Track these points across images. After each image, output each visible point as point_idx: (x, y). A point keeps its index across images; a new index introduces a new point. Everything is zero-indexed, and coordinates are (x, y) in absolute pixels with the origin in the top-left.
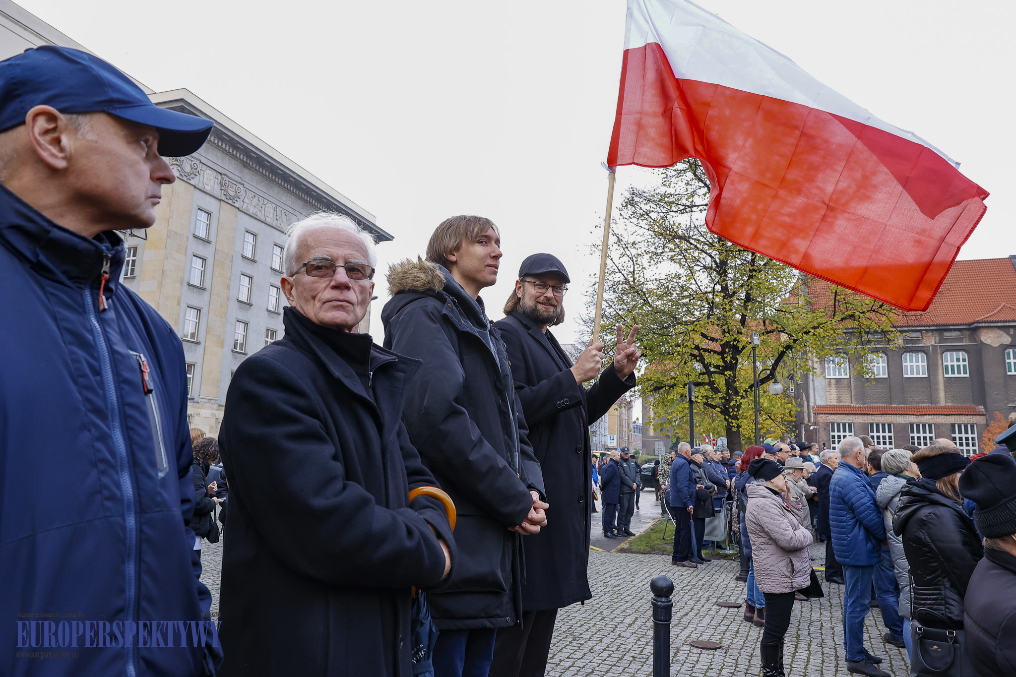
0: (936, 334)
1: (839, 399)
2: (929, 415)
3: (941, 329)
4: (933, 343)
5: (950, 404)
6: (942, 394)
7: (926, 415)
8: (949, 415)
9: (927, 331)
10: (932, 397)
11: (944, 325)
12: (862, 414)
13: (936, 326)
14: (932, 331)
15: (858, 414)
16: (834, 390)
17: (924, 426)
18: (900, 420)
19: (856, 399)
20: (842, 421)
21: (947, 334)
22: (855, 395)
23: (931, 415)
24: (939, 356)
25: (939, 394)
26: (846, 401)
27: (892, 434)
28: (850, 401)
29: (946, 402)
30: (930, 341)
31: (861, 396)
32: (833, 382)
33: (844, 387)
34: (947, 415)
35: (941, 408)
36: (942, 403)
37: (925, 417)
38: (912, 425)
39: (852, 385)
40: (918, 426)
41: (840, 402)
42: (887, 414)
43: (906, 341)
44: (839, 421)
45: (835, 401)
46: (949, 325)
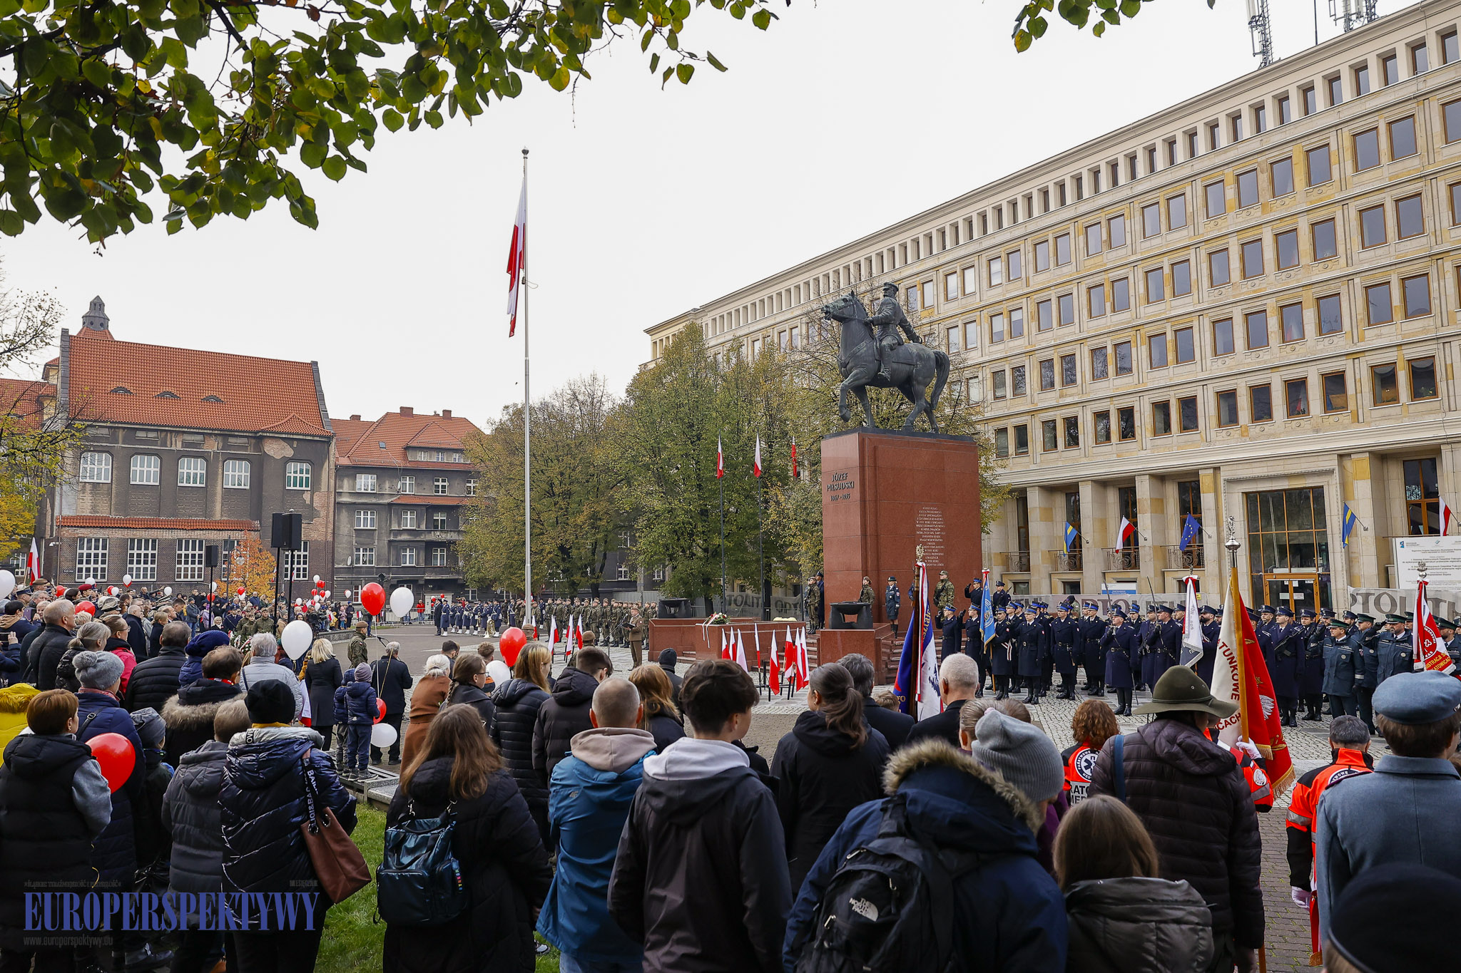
0: (220, 439)
1: (94, 509)
2: (200, 530)
3: (225, 435)
4: (215, 449)
5: (225, 518)
6: (218, 507)
7: (197, 529)
8: (223, 530)
9: (210, 434)
10: (207, 510)
11: (229, 430)
12: (122, 528)
13: (220, 430)
14: (216, 435)
15: (116, 527)
16: (88, 497)
17: (194, 542)
18: (167, 535)
19: (116, 510)
20: (95, 536)
21: (232, 440)
22: (116, 504)
23: (203, 530)
24: (220, 464)
25: (215, 506)
26: (104, 511)
27: (156, 552)
28: (108, 511)
29: (222, 516)
30: (212, 446)
31: (124, 506)
32: (88, 487)
33: (103, 494)
34: (220, 530)
35: (216, 522)
36: (218, 517)
37: (196, 532)
38: (180, 541)
39: (114, 491)
40: (187, 542)
41: (95, 512)
42: (152, 528)
43: (185, 444)
44: (91, 535)
45: (88, 511)
46: (234, 431)
